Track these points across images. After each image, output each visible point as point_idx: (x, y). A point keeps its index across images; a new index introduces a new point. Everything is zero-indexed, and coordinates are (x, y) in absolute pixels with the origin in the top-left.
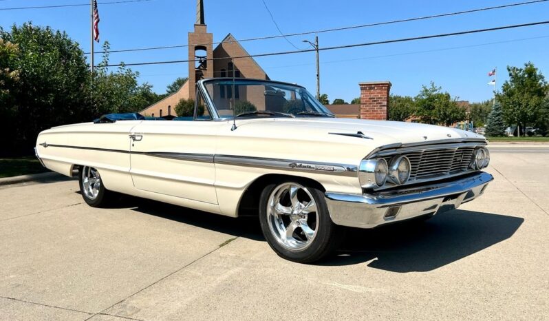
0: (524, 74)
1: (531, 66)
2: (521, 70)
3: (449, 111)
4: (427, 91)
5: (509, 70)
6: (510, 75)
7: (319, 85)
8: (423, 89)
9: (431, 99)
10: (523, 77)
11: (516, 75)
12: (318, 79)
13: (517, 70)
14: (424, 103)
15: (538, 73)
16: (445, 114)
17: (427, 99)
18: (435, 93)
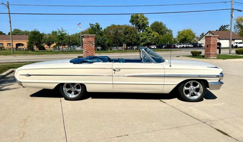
0: (95, 27)
1: (98, 24)
2: (94, 25)
3: (71, 41)
4: (60, 31)
5: (90, 25)
6: (91, 27)
7: (11, 26)
8: (58, 31)
9: (62, 35)
10: (95, 28)
11: (93, 27)
12: (10, 23)
13: (93, 25)
14: (59, 37)
15: (100, 27)
16: (69, 42)
17: (60, 35)
18: (63, 32)
